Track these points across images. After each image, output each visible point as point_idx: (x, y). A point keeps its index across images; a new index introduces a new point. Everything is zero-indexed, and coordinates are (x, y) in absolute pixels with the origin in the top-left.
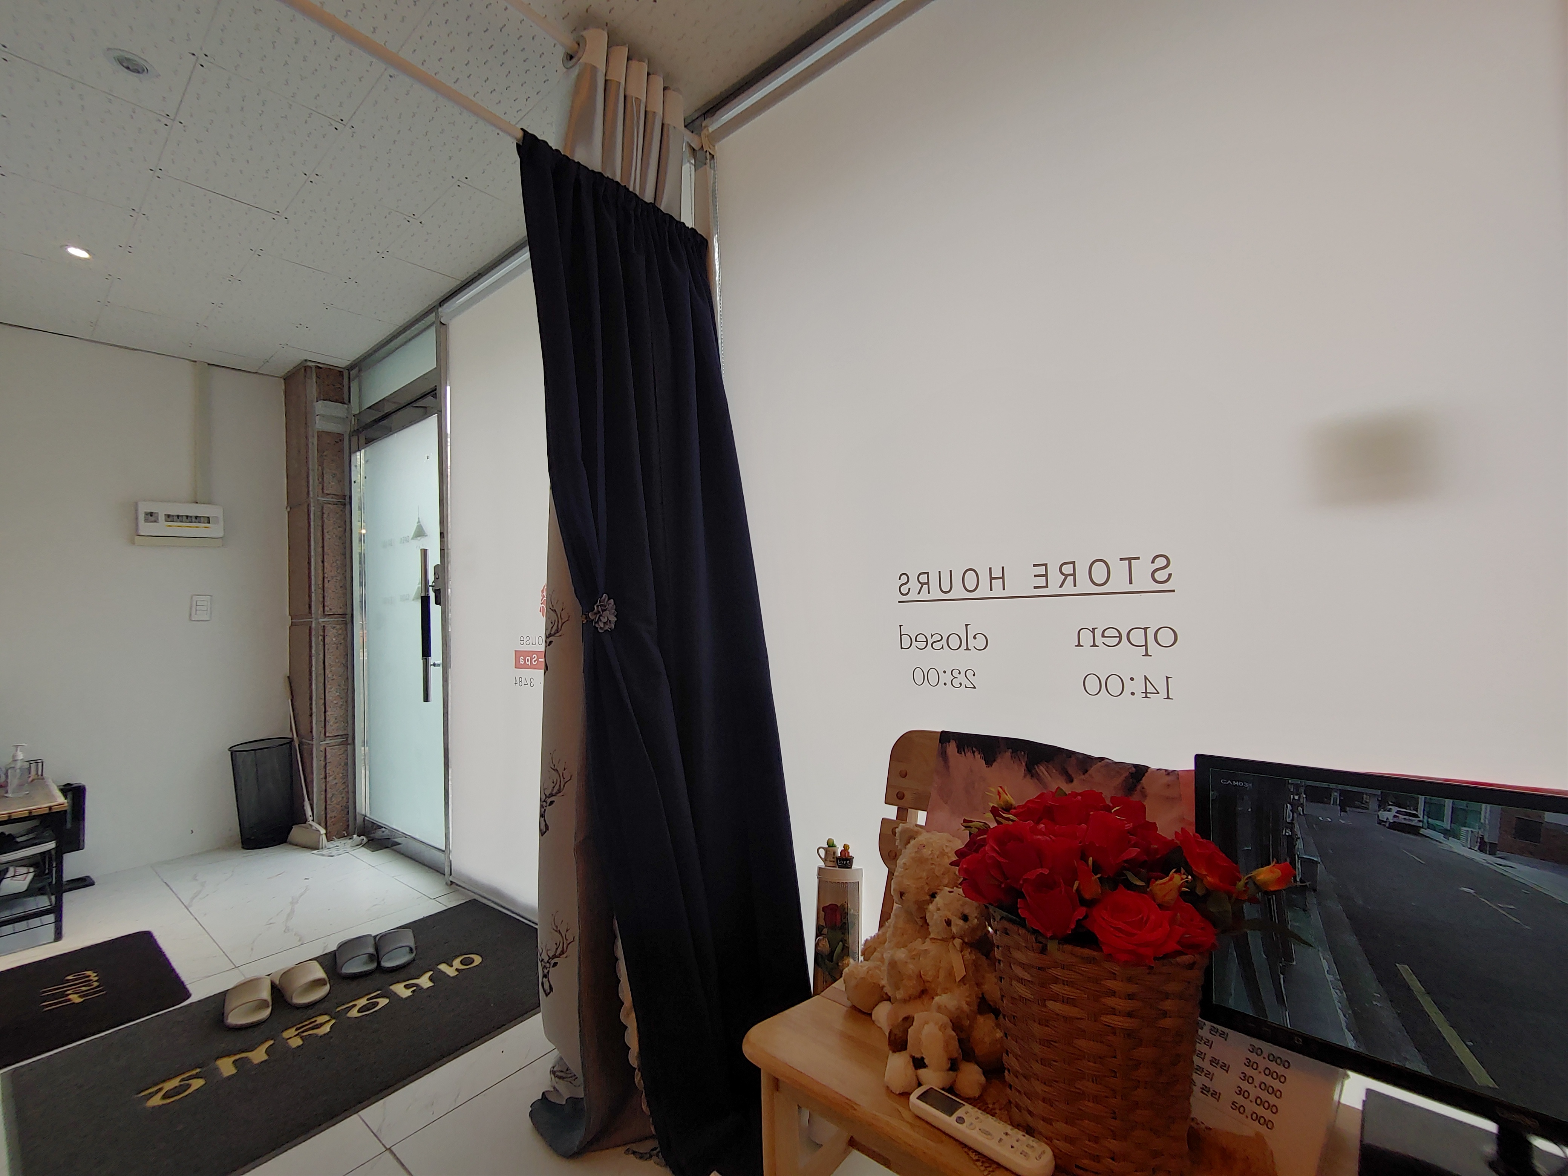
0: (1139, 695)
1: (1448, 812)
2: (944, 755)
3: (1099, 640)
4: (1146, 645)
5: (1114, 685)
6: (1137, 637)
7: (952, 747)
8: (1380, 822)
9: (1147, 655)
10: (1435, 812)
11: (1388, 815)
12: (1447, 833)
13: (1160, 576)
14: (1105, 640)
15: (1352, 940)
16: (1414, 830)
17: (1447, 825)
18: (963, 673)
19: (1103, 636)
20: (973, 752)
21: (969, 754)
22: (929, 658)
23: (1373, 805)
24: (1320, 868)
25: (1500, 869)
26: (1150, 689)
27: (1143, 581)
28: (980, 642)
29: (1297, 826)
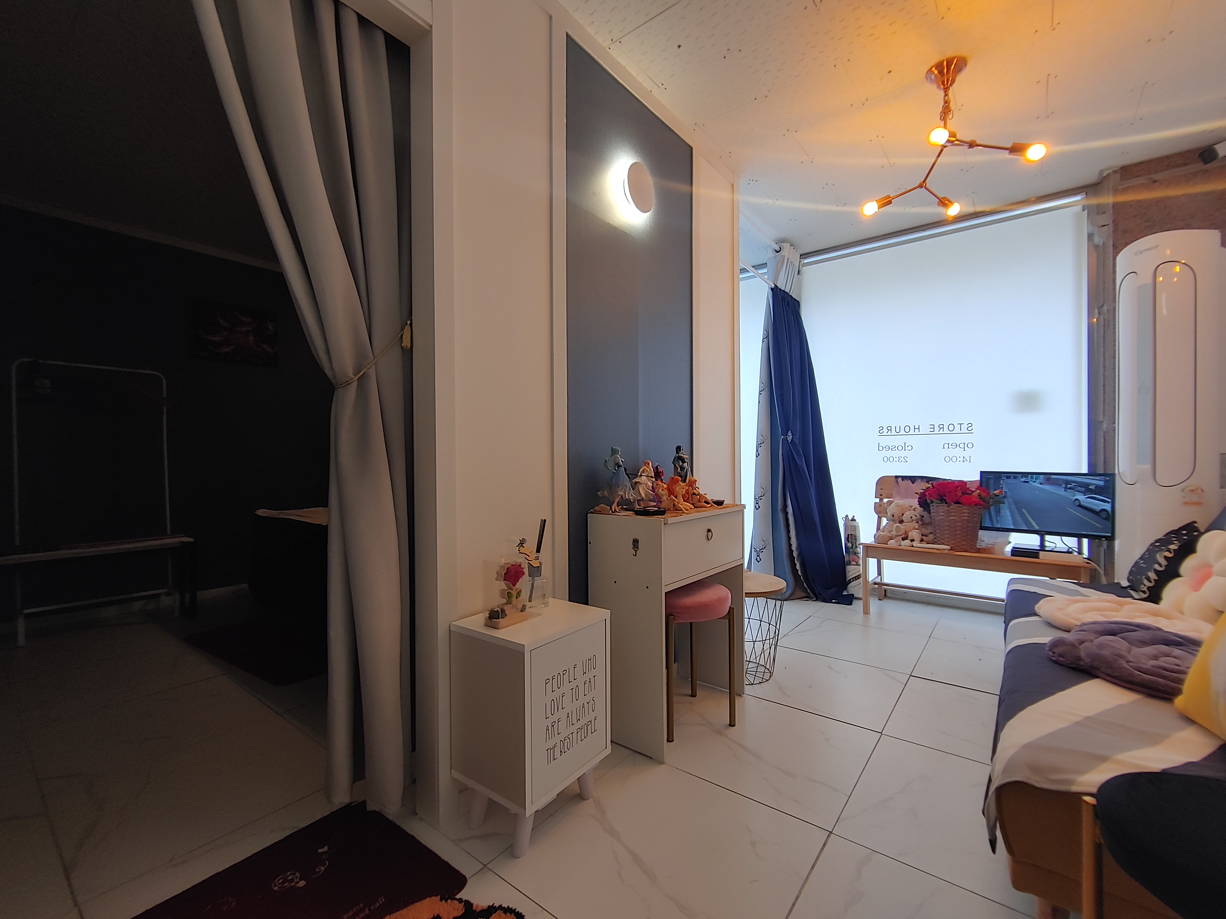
0: (962, 461)
1: (1034, 478)
2: (897, 482)
3: (950, 446)
4: (964, 448)
5: (954, 459)
6: (962, 446)
7: (900, 479)
8: (1021, 481)
9: (964, 450)
10: (1032, 478)
11: (1023, 480)
12: (1034, 482)
13: (969, 429)
14: (952, 447)
15: (1014, 506)
16: (1027, 482)
17: (1034, 480)
18: (903, 458)
19: (952, 445)
20: (907, 480)
21: (906, 481)
22: (890, 453)
23: (1020, 478)
24: (1008, 493)
25: (1044, 488)
26: (965, 460)
27: (964, 430)
28: (910, 448)
29: (1003, 485)
